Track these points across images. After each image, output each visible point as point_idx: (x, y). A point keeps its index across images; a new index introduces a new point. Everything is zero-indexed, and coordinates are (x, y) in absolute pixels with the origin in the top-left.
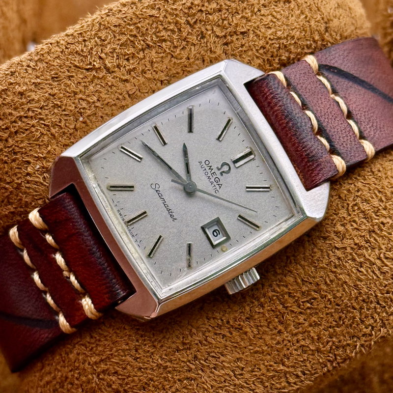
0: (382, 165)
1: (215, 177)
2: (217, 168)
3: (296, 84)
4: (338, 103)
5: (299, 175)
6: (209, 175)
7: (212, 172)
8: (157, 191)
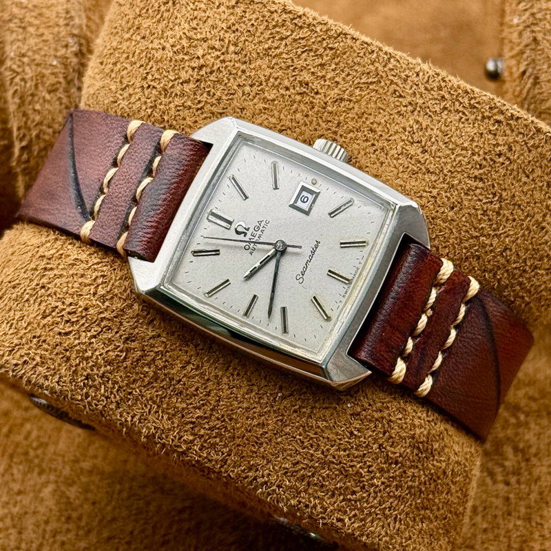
2: (245, 236)
3: (119, 226)
6: (256, 238)
8: (303, 275)
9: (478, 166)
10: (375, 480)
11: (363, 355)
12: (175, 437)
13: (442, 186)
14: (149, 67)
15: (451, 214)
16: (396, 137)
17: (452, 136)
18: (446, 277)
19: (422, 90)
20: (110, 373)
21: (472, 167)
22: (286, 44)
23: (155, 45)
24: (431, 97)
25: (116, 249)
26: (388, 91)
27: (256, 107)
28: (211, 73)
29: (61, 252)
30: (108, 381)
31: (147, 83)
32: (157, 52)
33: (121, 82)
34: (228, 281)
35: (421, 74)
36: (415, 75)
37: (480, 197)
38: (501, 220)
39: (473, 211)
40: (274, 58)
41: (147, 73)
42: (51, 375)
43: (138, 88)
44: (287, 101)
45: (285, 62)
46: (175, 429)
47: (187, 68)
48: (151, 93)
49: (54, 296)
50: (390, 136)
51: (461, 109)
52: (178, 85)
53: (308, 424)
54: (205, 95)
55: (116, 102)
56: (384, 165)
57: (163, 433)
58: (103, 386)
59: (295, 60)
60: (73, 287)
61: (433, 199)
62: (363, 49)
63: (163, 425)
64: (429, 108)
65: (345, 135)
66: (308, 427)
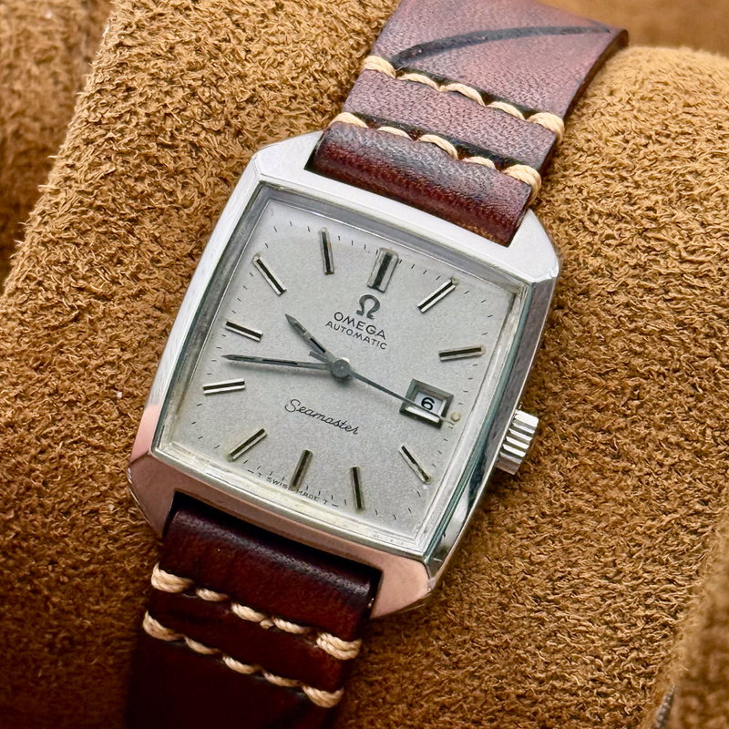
0: (586, 129)
1: (365, 326)
2: (358, 312)
3: (378, 112)
4: (457, 92)
5: (480, 234)
6: (355, 331)
7: (356, 323)
8: (300, 410)
11: (182, 518)
25: (341, 112)
34: (283, 292)
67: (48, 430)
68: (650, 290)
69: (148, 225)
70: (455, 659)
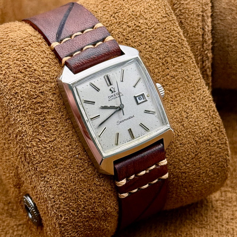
0: (104, 22)
1: (116, 95)
2: (112, 93)
3: (69, 53)
4: (76, 36)
5: (114, 58)
6: (115, 97)
7: (114, 96)
8: (120, 123)
9: (199, 138)
10: (83, 212)
11: (117, 166)
12: (30, 139)
13: (184, 134)
14: (119, 11)
15: (179, 146)
16: (182, 105)
17: (199, 121)
18: (162, 164)
19: (202, 97)
20: (26, 99)
21: (197, 136)
22: (171, 44)
23: (127, 6)
24: (202, 102)
25: (62, 59)
26: (190, 88)
27: (146, 55)
28: (140, 31)
29: (40, 44)
30: (23, 101)
31: (114, 15)
32: (126, 9)
33: (104, 8)
34: (94, 102)
35: (205, 92)
36: (203, 91)
37: (192, 148)
38: (191, 161)
39: (186, 151)
40: (164, 45)
41: (117, 12)
42: (4, 81)
43: (110, 14)
44: (157, 62)
45: (166, 49)
46: (32, 137)
47: (133, 22)
48: (113, 20)
49: (26, 56)
50: (180, 103)
51: (208, 115)
52: (125, 25)
53: (78, 174)
54: (132, 36)
55: (96, 12)
56: (171, 111)
57: (26, 135)
58: (19, 101)
59: (170, 51)
60: (36, 59)
61: (177, 136)
62: (193, 68)
63: (29, 132)
64: (199, 105)
65: (166, 90)
66: (78, 175)
67: (70, 177)
68: (151, 40)
69: (48, 117)
70: (183, 144)
